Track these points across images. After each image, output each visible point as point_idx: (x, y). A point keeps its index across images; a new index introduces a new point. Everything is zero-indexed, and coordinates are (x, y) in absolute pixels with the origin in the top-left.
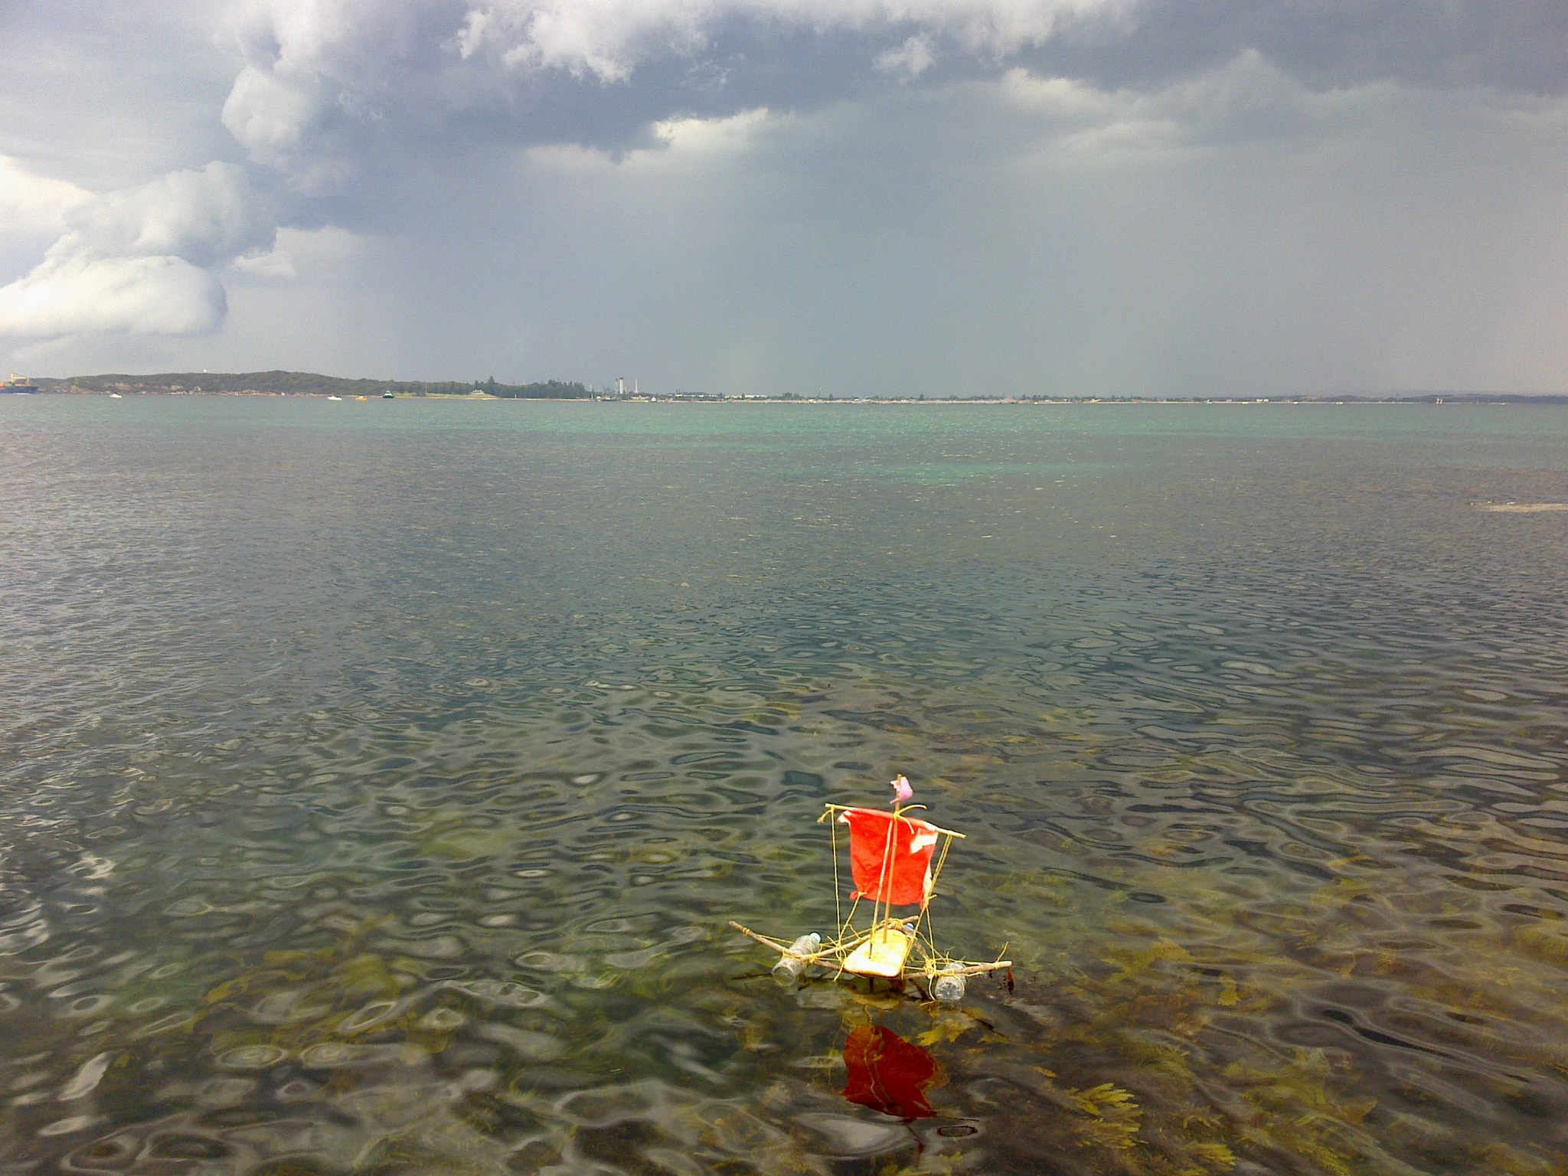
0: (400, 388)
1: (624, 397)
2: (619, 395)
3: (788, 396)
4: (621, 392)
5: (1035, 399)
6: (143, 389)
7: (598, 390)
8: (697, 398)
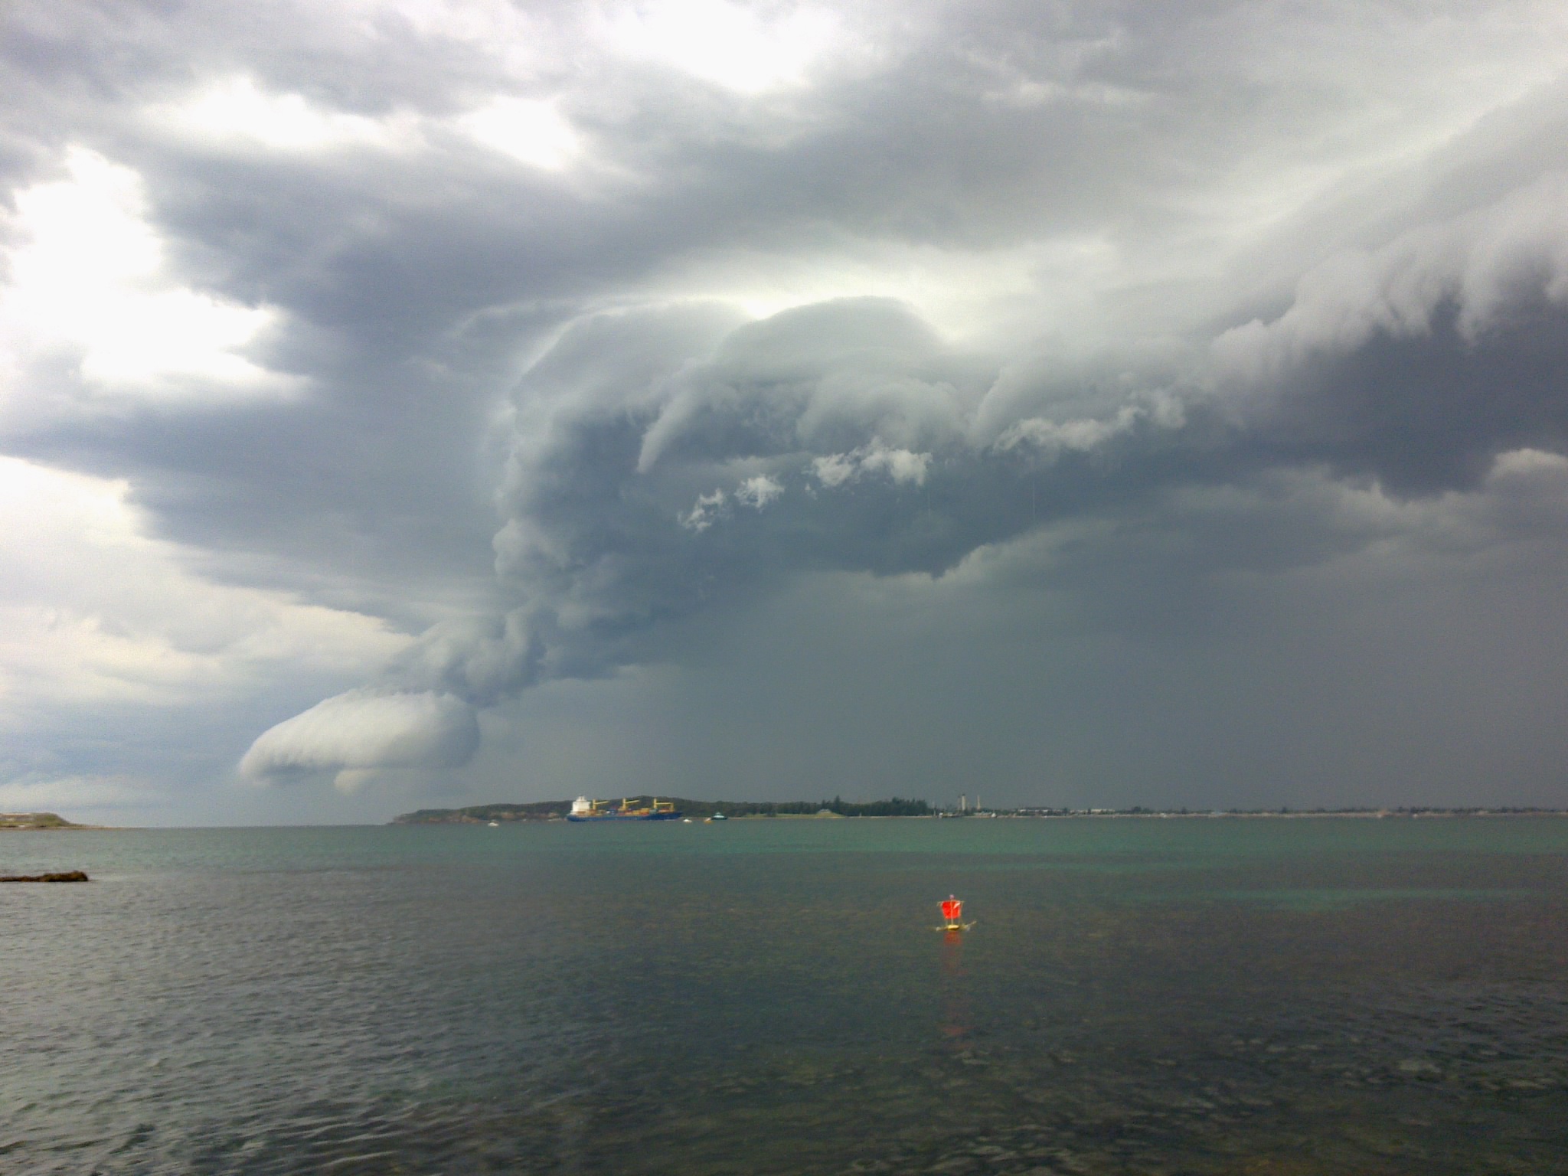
0: (753, 809)
1: (967, 813)
2: (960, 811)
3: (1137, 810)
4: (964, 808)
5: (1414, 811)
6: (525, 817)
7: (941, 806)
8: (1041, 813)
